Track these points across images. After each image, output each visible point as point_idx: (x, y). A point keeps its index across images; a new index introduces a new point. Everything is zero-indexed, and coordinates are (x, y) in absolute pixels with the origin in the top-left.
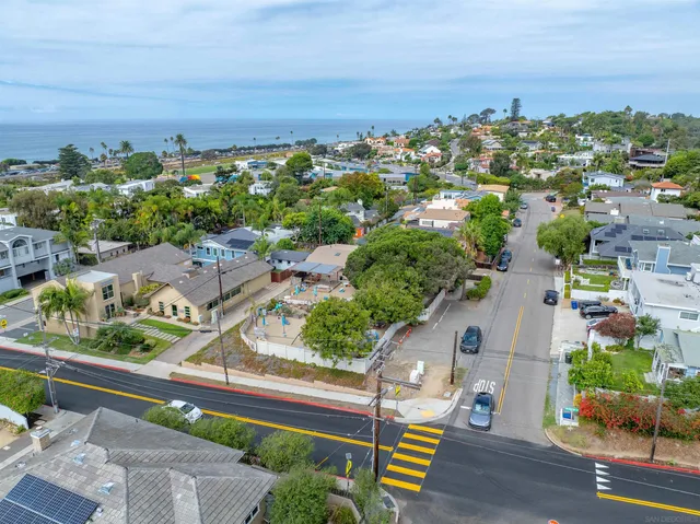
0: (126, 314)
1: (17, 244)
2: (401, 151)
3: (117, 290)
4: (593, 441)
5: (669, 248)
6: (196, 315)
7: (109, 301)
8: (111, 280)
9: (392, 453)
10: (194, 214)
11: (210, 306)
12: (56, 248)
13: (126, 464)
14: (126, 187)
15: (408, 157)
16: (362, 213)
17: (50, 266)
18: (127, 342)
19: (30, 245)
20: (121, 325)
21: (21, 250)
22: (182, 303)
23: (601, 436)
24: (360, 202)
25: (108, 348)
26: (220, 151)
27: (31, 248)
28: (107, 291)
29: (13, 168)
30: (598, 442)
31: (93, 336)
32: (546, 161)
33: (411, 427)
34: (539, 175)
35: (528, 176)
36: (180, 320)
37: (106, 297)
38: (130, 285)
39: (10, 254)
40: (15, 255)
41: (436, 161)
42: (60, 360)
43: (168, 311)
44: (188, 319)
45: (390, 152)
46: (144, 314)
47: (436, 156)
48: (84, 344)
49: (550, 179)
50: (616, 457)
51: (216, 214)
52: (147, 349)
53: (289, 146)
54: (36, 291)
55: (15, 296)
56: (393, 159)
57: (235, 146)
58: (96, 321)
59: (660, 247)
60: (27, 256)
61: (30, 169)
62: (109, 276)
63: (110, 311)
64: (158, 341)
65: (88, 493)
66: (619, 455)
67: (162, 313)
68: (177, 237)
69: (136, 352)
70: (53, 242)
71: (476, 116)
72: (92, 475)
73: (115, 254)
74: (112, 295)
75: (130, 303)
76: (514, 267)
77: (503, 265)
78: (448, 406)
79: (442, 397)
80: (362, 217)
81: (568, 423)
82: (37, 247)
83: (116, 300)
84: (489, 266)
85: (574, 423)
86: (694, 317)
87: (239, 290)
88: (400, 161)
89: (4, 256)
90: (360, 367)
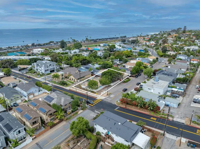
0: (65, 79)
1: (50, 65)
2: (145, 42)
3: (64, 75)
5: (158, 77)
6: (76, 81)
7: (63, 77)
8: (63, 73)
10: (83, 60)
11: (78, 79)
12: (56, 66)
13: (58, 96)
14: (73, 51)
15: (146, 44)
16: (118, 62)
17: (55, 69)
18: (64, 84)
19: (52, 65)
20: (64, 81)
21: (51, 66)
22: (74, 78)
23: (122, 104)
24: (118, 59)
25: (62, 84)
26: (100, 39)
27: (52, 66)
28: (62, 75)
29: (51, 43)
30: (121, 104)
31: (59, 82)
33: (97, 99)
38: (66, 74)
41: (153, 46)
43: (72, 79)
44: (74, 81)
45: (142, 42)
46: (68, 80)
47: (153, 44)
48: (58, 83)
49: (173, 55)
52: (67, 85)
53: (118, 38)
54: (53, 74)
55: (49, 74)
56: (142, 44)
58: (60, 80)
60: (51, 67)
61: (55, 44)
63: (63, 78)
64: (69, 84)
65: (54, 98)
66: (122, 106)
67: (71, 80)
68: (76, 66)
69: (65, 85)
70: (56, 65)
72: (54, 96)
73: (67, 67)
75: (66, 77)
76: (139, 77)
77: (137, 76)
78: (105, 98)
79: (105, 96)
80: (118, 63)
81: (119, 102)
82: (53, 66)
83: (64, 77)
84: (133, 77)
85: (120, 102)
86: (150, 89)
87: (84, 77)
88: (144, 45)
89: (48, 67)
90: (95, 91)
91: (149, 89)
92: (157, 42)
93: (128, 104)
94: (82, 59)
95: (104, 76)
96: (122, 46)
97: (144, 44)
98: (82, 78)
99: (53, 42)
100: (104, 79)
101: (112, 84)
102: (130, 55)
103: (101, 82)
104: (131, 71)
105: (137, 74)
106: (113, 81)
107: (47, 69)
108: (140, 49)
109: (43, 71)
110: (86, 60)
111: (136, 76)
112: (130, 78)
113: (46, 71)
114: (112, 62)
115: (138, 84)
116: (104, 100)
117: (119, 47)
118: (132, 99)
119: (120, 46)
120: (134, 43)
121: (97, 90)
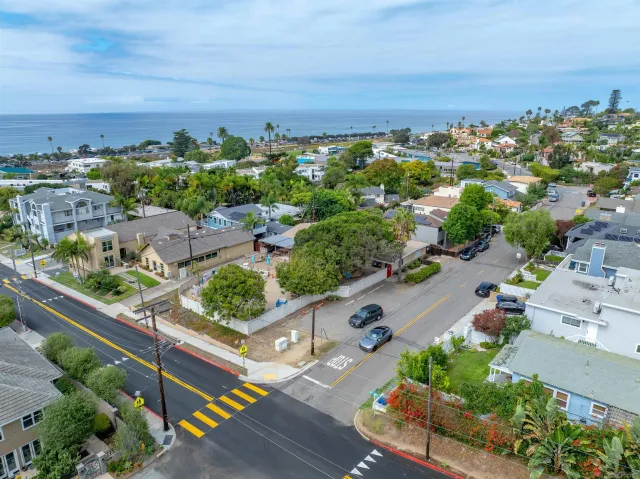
0: (122, 265)
1: (81, 204)
2: (478, 141)
3: (116, 245)
4: (390, 429)
5: (604, 249)
6: (167, 272)
7: (108, 253)
8: (112, 237)
9: (209, 402)
10: (235, 190)
11: (181, 265)
15: (482, 147)
16: (382, 197)
17: (106, 224)
18: (107, 287)
19: (90, 206)
21: (82, 210)
22: (159, 261)
23: (399, 426)
24: (382, 187)
27: (90, 209)
28: (107, 245)
29: (150, 147)
30: (394, 431)
32: (619, 155)
33: (246, 385)
34: (592, 169)
35: (579, 169)
36: (157, 274)
37: (105, 250)
38: (135, 242)
39: (74, 212)
40: (77, 213)
41: (508, 151)
42: (61, 294)
43: (151, 266)
44: (162, 275)
45: (468, 142)
46: (137, 268)
47: (509, 147)
49: (601, 172)
50: (399, 448)
51: (254, 190)
52: (118, 293)
53: (384, 134)
56: (469, 148)
57: (324, 134)
58: (96, 267)
59: (594, 247)
60: (86, 214)
62: (111, 233)
63: (109, 261)
64: (128, 289)
66: (401, 446)
67: (147, 268)
68: (190, 207)
69: (109, 296)
70: (109, 205)
71: (576, 108)
74: (111, 248)
76: (481, 257)
77: (468, 254)
79: (295, 365)
80: (380, 200)
81: (378, 408)
82: (95, 208)
83: (115, 253)
84: (453, 254)
85: (383, 409)
86: (577, 323)
87: (215, 254)
88: (475, 151)
89: (68, 213)
90: (243, 328)
91: (567, 320)
92: (523, 141)
93: (439, 429)
94: (231, 184)
95: (305, 248)
96: (396, 152)
97: (476, 146)
98: (201, 259)
99: (159, 143)
100: (303, 261)
101: (345, 291)
102: (429, 179)
103: (284, 278)
104: (440, 229)
105: (467, 243)
106: (349, 274)
107: (63, 220)
108: (463, 160)
109: (46, 232)
110: (248, 188)
111: (465, 252)
112: (437, 259)
113: (58, 229)
114: (356, 195)
115: (485, 290)
116: (287, 391)
117: (385, 154)
118: (468, 395)
119: (390, 151)
120: (437, 144)
121: (258, 324)
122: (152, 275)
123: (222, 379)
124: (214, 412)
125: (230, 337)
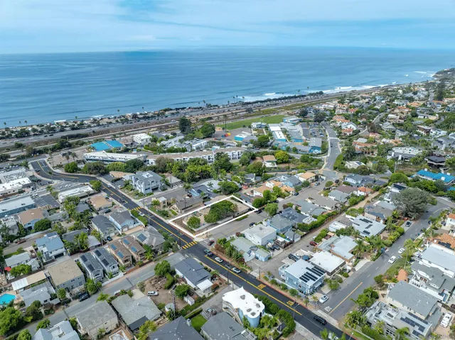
0: (168, 207)
6: (179, 211)
7: (164, 204)
9: (187, 243)
11: (183, 209)
16: (254, 178)
17: (159, 187)
20: (165, 210)
21: (153, 183)
24: (254, 174)
29: (167, 113)
31: (160, 212)
33: (194, 241)
45: (337, 120)
46: (171, 208)
47: (349, 131)
55: (151, 194)
58: (161, 208)
62: (165, 199)
64: (170, 215)
65: (146, 237)
67: (174, 209)
75: (170, 204)
78: (202, 240)
79: (203, 238)
83: (166, 204)
87: (192, 206)
89: (149, 184)
90: (195, 230)
98: (187, 208)
99: (171, 109)
107: (148, 187)
108: (314, 145)
109: (143, 190)
113: (146, 190)
116: (201, 243)
120: (319, 121)
121: (198, 229)
122: (175, 211)
123: (190, 240)
124: (188, 245)
125: (192, 231)
